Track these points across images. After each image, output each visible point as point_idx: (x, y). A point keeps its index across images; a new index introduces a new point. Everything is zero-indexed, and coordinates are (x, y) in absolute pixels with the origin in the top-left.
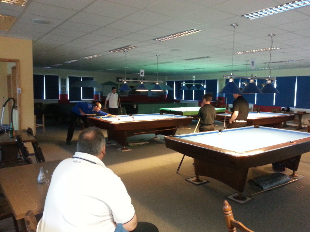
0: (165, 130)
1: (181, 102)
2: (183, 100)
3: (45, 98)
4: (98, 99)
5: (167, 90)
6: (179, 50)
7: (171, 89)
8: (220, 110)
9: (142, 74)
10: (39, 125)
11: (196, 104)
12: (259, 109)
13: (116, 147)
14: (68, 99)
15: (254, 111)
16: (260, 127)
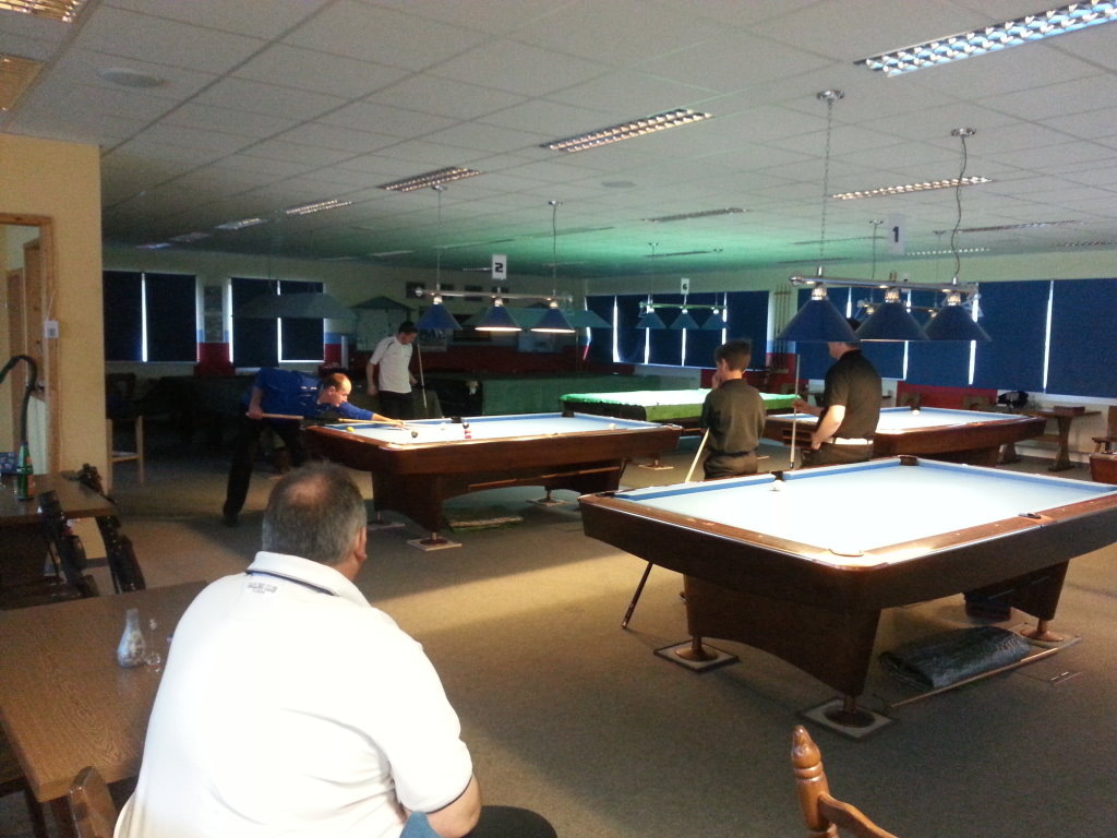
0: (582, 472)
1: (637, 371)
2: (646, 366)
3: (145, 358)
4: (340, 362)
5: (588, 330)
6: (630, 184)
7: (601, 323)
8: (778, 401)
9: (497, 270)
10: (125, 456)
11: (693, 379)
12: (917, 399)
13: (403, 535)
14: (231, 359)
15: (898, 405)
16: (920, 460)
